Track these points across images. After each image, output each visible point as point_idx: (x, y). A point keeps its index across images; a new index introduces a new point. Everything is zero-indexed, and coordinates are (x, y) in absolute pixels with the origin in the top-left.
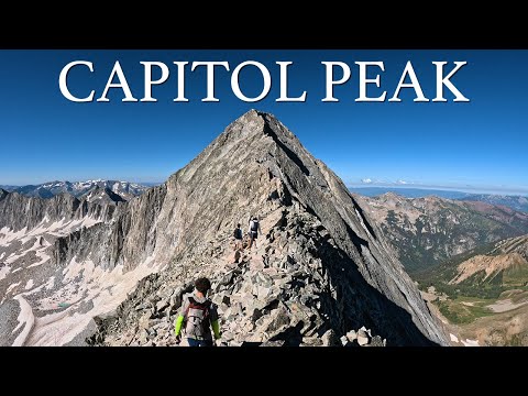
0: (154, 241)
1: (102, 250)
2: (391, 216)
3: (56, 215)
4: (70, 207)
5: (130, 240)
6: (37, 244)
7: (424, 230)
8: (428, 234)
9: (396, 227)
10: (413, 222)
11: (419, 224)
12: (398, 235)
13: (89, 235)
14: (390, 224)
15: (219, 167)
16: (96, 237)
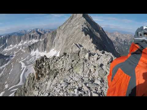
0: (54, 45)
1: (40, 48)
2: (117, 39)
3: (25, 40)
4: (28, 37)
5: (48, 45)
6: (21, 48)
7: (126, 44)
8: (127, 45)
9: (118, 42)
10: (123, 41)
11: (125, 42)
12: (118, 44)
13: (36, 44)
14: (116, 41)
15: (71, 25)
16: (39, 45)
